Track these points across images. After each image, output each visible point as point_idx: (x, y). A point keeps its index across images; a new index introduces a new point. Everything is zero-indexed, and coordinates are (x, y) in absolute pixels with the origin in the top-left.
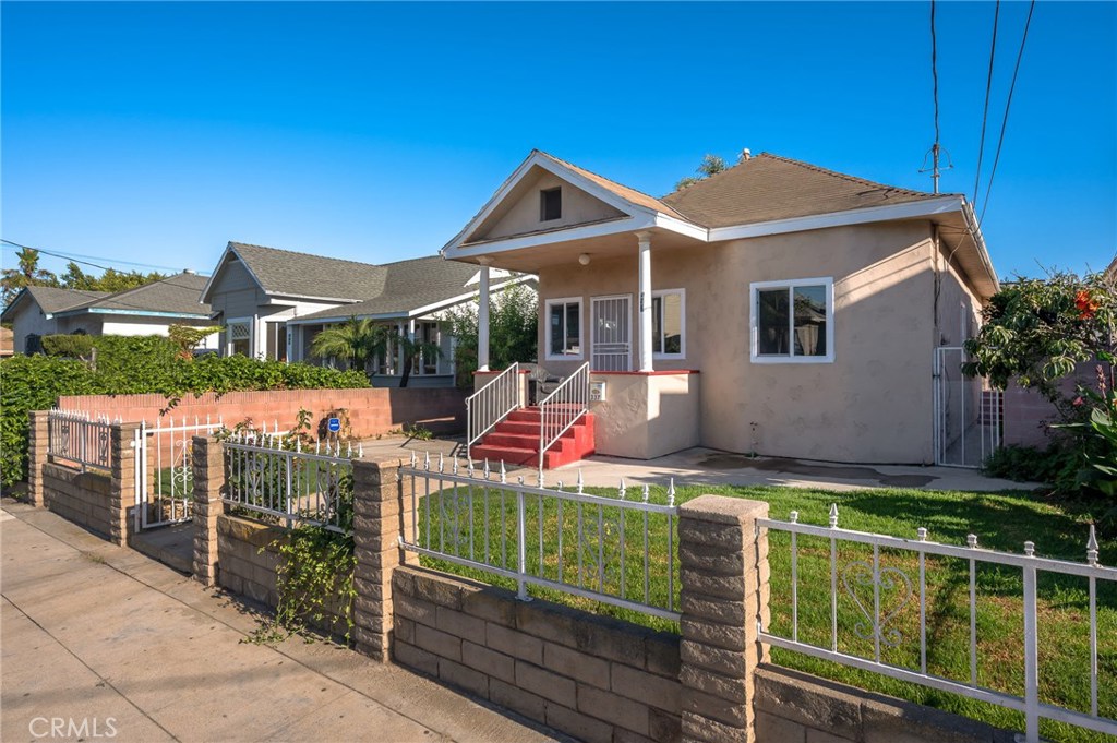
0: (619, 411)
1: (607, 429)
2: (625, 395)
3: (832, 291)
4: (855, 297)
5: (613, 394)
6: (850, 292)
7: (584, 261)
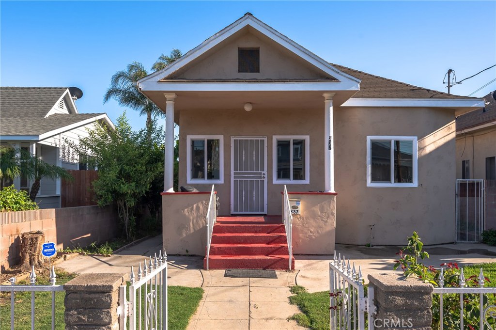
0: (312, 221)
1: (301, 235)
2: (317, 209)
3: (416, 145)
4: (429, 149)
5: (307, 208)
6: (426, 147)
7: (248, 108)
